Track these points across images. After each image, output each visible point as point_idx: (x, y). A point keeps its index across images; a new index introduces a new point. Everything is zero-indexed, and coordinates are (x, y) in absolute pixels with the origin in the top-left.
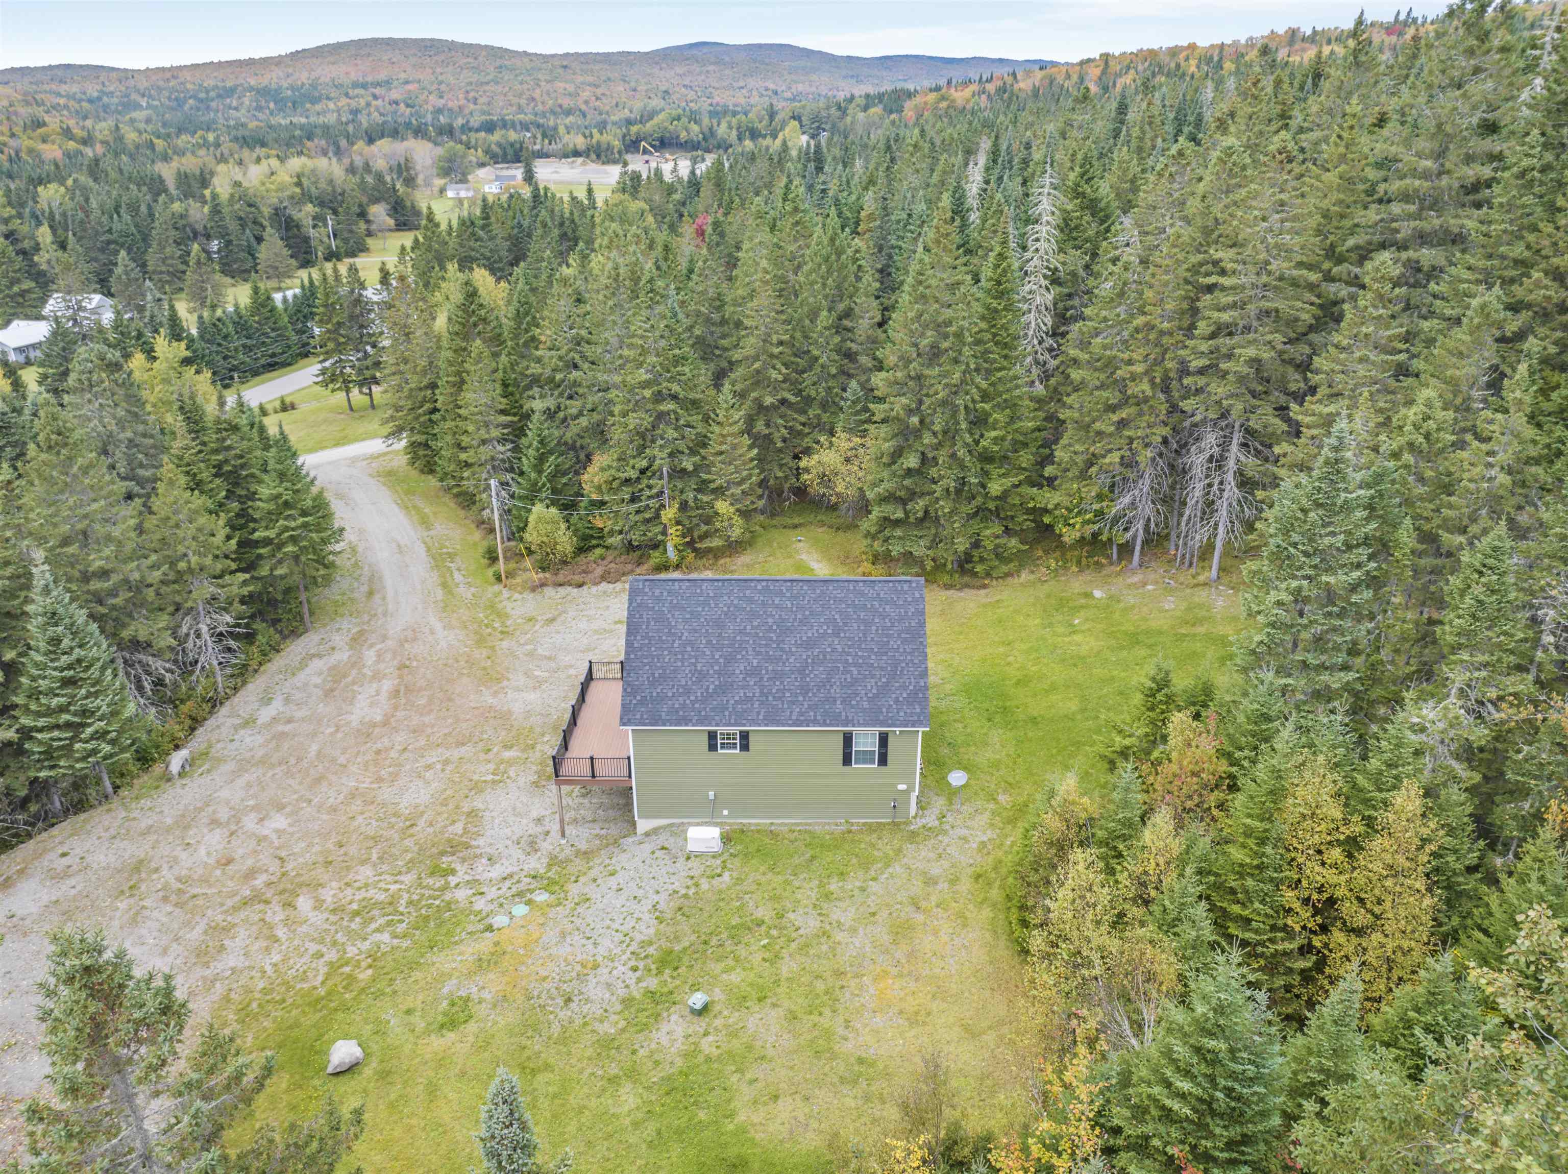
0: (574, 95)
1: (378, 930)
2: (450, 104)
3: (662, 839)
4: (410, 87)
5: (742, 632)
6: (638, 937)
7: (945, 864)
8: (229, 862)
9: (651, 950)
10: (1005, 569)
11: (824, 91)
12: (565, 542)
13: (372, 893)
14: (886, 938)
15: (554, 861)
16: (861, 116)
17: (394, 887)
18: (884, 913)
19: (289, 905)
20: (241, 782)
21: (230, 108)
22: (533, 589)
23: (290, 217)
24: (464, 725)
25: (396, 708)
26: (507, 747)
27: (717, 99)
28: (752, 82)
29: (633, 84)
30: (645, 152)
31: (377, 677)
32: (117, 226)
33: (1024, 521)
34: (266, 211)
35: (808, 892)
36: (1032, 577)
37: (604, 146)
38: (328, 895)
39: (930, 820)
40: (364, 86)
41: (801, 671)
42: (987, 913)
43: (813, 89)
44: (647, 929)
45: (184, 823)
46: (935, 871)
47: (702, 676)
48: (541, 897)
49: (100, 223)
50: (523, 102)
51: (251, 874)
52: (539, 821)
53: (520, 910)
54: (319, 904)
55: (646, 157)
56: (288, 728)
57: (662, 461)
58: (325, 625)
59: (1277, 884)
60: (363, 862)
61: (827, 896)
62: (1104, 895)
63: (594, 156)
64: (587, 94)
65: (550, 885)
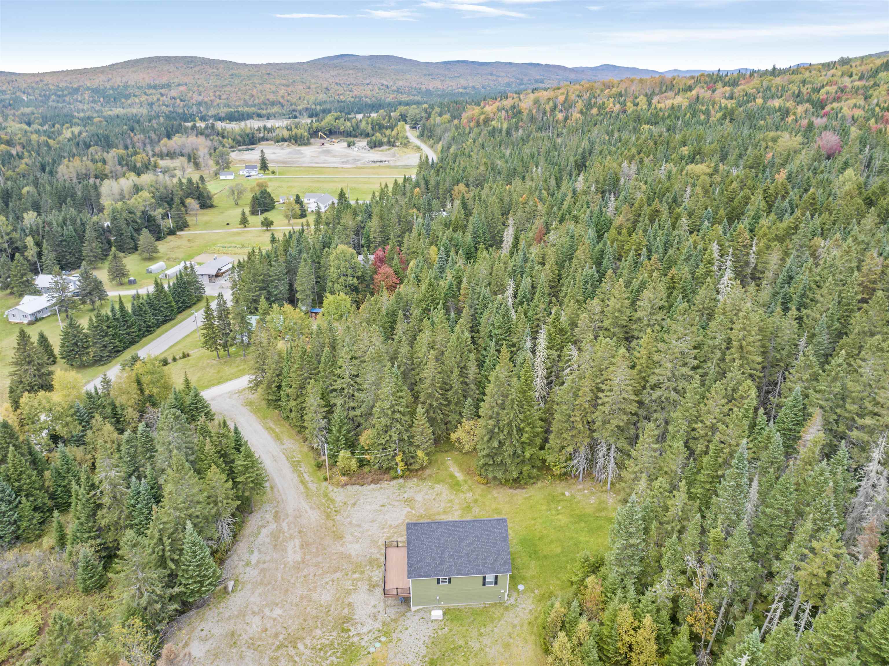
0: (275, 93)
1: (330, 656)
2: (206, 99)
3: (421, 614)
4: (182, 88)
5: (447, 541)
6: (421, 655)
7: (518, 619)
8: (266, 630)
9: (426, 659)
10: (532, 481)
11: (414, 85)
12: (354, 464)
13: (323, 641)
14: (502, 650)
15: (384, 624)
16: (438, 119)
17: (331, 638)
18: (500, 640)
19: (295, 647)
20: (257, 594)
21: (77, 101)
22: (343, 486)
23: (150, 215)
24: (334, 562)
25: (305, 554)
26: (354, 573)
27: (356, 93)
28: (374, 81)
29: (308, 84)
30: (321, 137)
31: (292, 537)
32: (66, 232)
33: (539, 463)
34: (139, 214)
35: (474, 633)
36: (542, 484)
37: (299, 136)
38: (308, 641)
39: (512, 601)
40: (155, 87)
41: (467, 555)
42: (533, 637)
43: (408, 84)
44: (423, 651)
45: (242, 614)
46: (516, 622)
47: (434, 559)
48: (383, 639)
49: (57, 232)
50: (247, 98)
51: (276, 635)
52: (375, 606)
53: (378, 645)
54: (306, 646)
55: (322, 141)
56: (265, 566)
57: (395, 437)
58: (260, 509)
59: (616, 641)
60: (316, 628)
61: (481, 635)
62: (569, 645)
63: (294, 142)
64: (283, 91)
65: (386, 634)
